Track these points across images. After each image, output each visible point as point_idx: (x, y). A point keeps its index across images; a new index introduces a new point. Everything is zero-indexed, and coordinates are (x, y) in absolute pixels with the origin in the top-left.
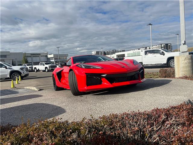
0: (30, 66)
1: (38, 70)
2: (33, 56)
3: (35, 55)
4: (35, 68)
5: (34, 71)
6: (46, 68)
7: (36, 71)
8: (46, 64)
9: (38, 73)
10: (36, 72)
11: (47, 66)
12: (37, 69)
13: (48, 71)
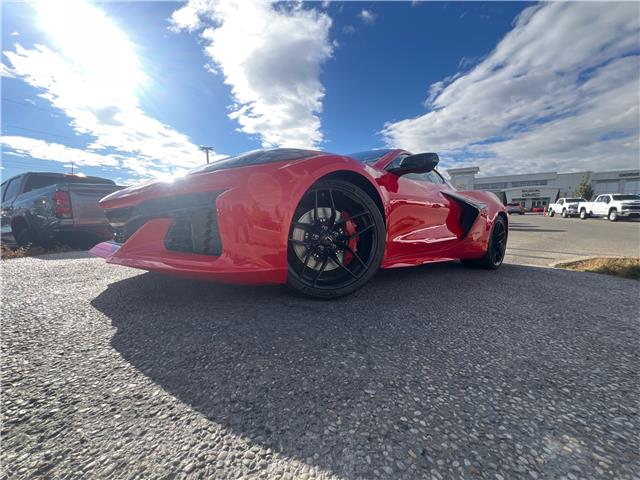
0: (573, 204)
1: (589, 216)
2: (628, 180)
3: (634, 174)
4: (583, 209)
5: (578, 216)
6: (613, 209)
7: (582, 216)
8: (616, 198)
9: (588, 220)
10: (584, 218)
11: (618, 204)
12: (588, 212)
13: (618, 219)
